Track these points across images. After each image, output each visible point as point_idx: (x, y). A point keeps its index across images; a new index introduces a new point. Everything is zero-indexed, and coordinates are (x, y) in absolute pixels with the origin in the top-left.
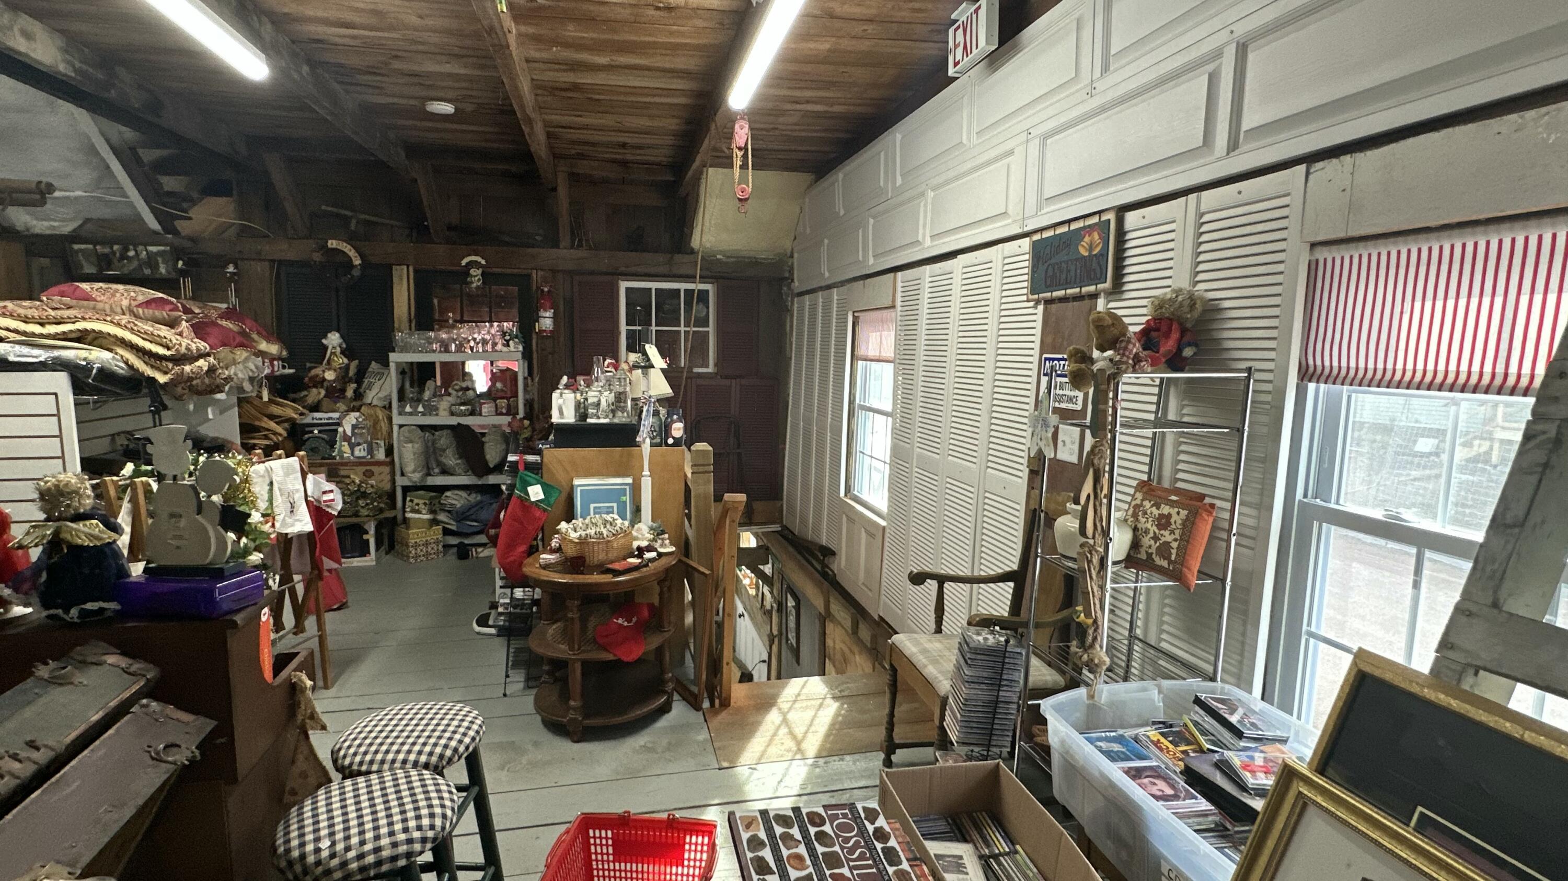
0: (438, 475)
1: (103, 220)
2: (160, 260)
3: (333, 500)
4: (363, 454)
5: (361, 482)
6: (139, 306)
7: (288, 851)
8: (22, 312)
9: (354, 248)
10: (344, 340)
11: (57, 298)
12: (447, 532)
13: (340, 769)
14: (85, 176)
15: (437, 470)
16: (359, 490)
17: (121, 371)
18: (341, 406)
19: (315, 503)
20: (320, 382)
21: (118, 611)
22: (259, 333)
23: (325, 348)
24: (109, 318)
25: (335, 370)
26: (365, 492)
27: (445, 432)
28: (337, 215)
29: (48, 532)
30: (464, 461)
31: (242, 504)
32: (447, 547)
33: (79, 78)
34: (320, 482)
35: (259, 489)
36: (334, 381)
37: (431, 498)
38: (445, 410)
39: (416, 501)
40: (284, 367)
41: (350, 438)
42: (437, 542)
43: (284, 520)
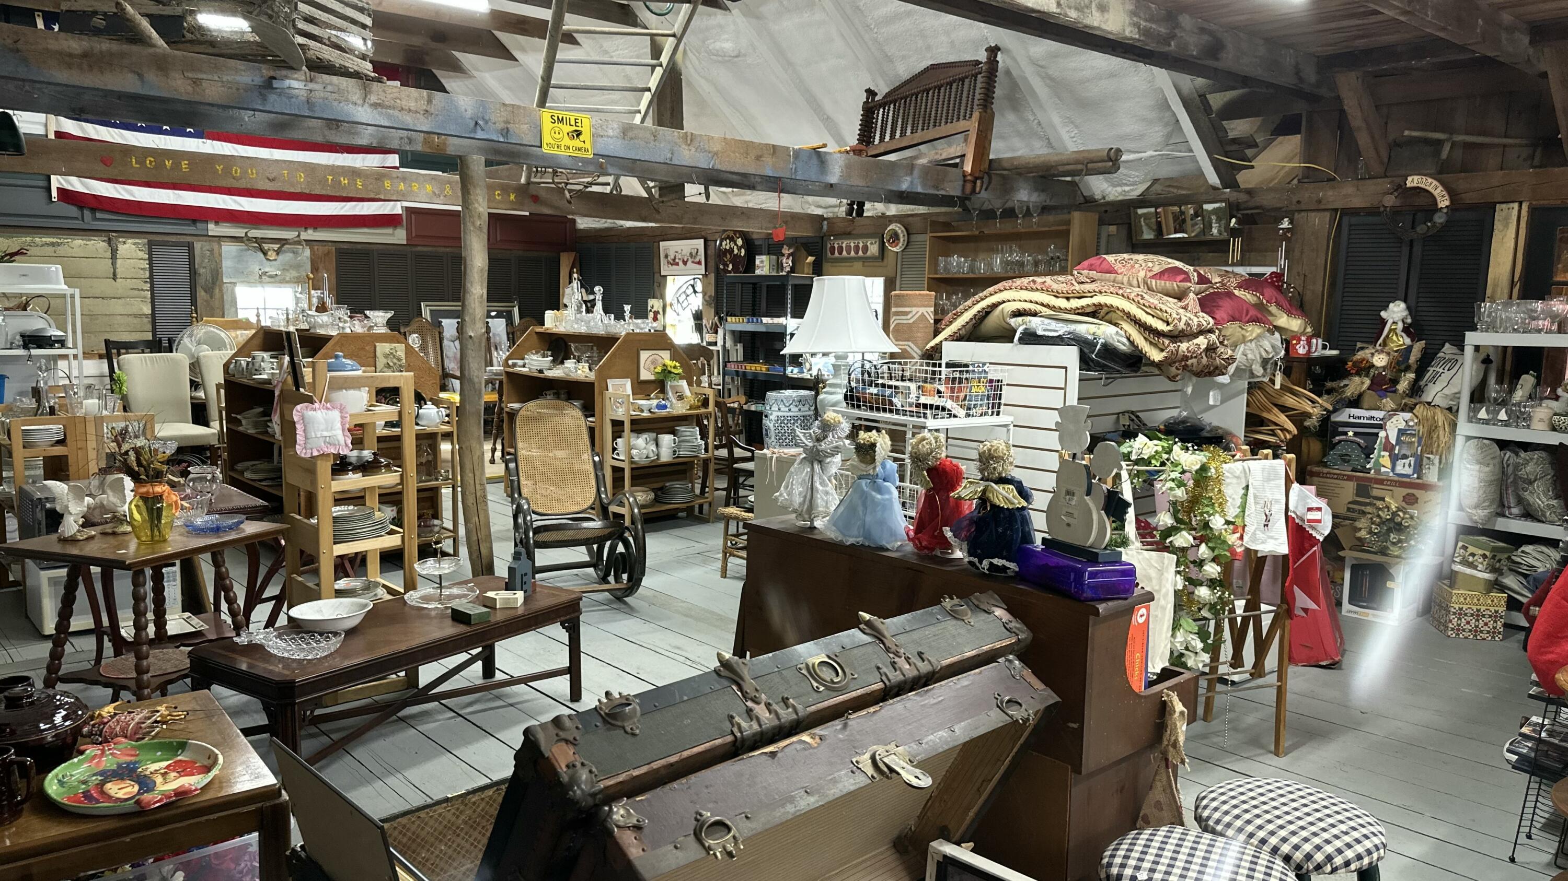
0: (1516, 517)
1: (1171, 179)
2: (1214, 217)
3: (1319, 521)
4: (1408, 471)
5: (1399, 509)
6: (1152, 277)
7: (1110, 865)
8: (1055, 286)
9: (1442, 184)
10: (1410, 314)
11: (1085, 272)
12: (1513, 604)
13: (1198, 819)
14: (1157, 133)
15: (1515, 511)
16: (1392, 520)
17: (1124, 348)
18: (1389, 403)
19: (1297, 521)
20: (1365, 368)
21: (1016, 572)
22: (1279, 305)
23: (1384, 322)
24: (1121, 292)
25: (1388, 354)
26: (1400, 524)
27: (1536, 455)
28: (1426, 141)
29: (979, 490)
30: (1562, 503)
31: (1207, 506)
32: (1510, 627)
33: (1142, 38)
34: (1307, 496)
35: (1232, 492)
36: (1384, 368)
37: (1494, 550)
38: (1541, 420)
39: (1471, 549)
40: (1324, 347)
41: (1393, 447)
42: (1495, 617)
43: (1254, 534)
